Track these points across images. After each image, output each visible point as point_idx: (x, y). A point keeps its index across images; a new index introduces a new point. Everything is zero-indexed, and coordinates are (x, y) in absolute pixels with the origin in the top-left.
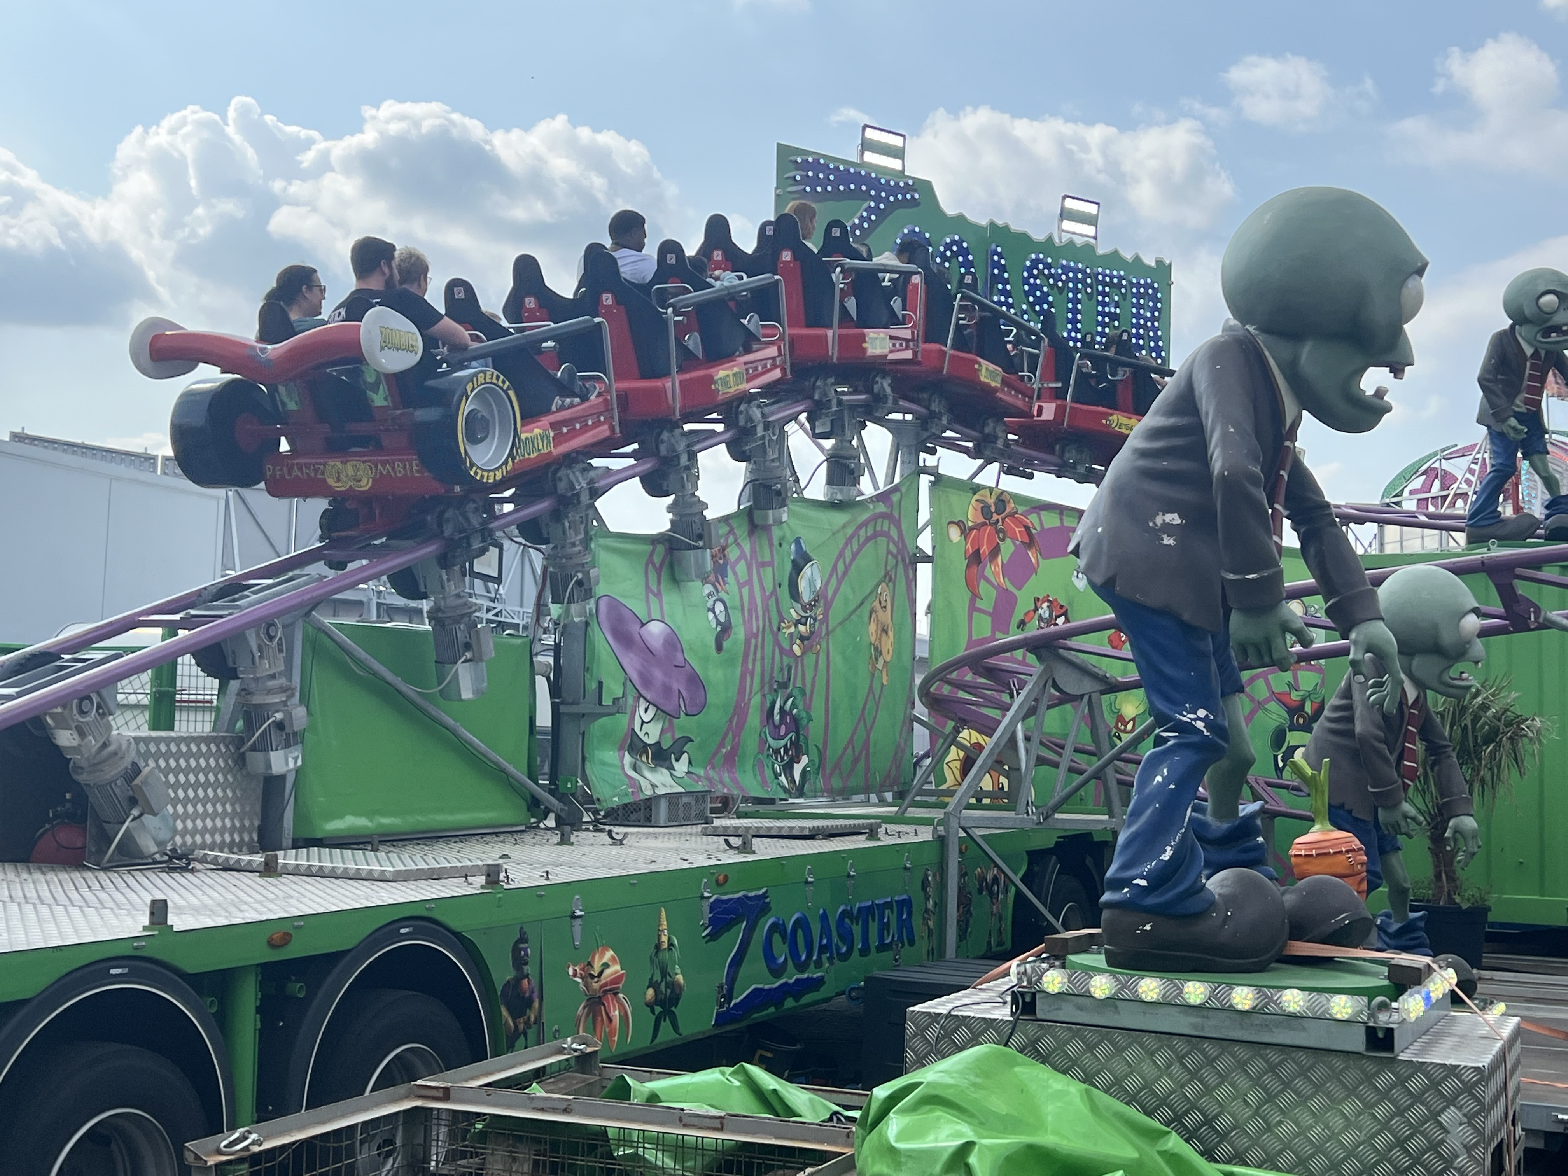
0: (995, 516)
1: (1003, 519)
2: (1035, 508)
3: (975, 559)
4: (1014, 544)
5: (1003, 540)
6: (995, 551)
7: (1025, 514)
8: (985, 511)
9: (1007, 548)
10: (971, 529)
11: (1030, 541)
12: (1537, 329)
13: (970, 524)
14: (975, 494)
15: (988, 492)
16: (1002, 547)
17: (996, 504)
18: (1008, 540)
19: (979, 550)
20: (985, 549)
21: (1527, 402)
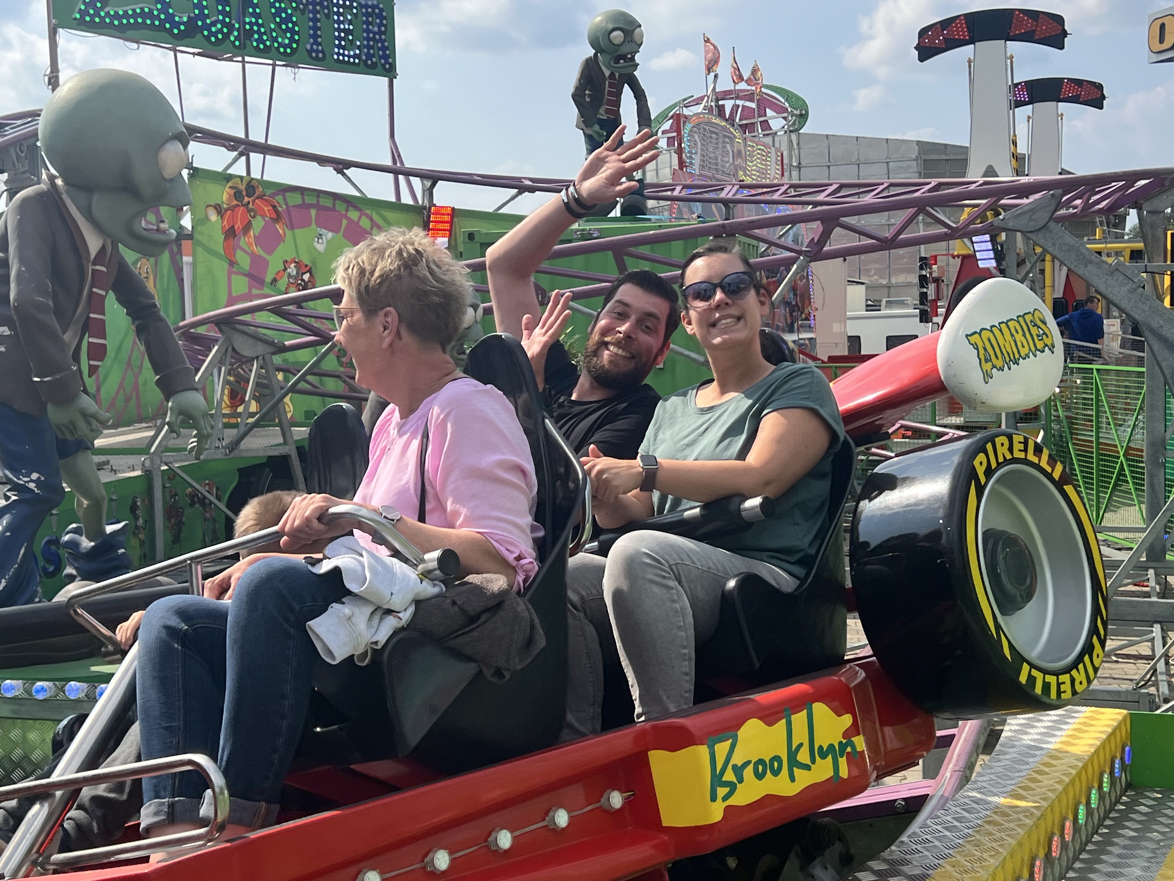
0: (246, 199)
1: (253, 202)
2: (280, 191)
3: (230, 233)
4: (265, 220)
5: (254, 217)
6: (248, 227)
7: (273, 196)
8: (237, 195)
9: (258, 224)
10: (226, 210)
11: (278, 217)
12: (609, 57)
13: (225, 206)
14: (228, 182)
15: (238, 180)
16: (253, 222)
17: (246, 190)
18: (259, 218)
19: (233, 226)
20: (238, 226)
21: (607, 111)
